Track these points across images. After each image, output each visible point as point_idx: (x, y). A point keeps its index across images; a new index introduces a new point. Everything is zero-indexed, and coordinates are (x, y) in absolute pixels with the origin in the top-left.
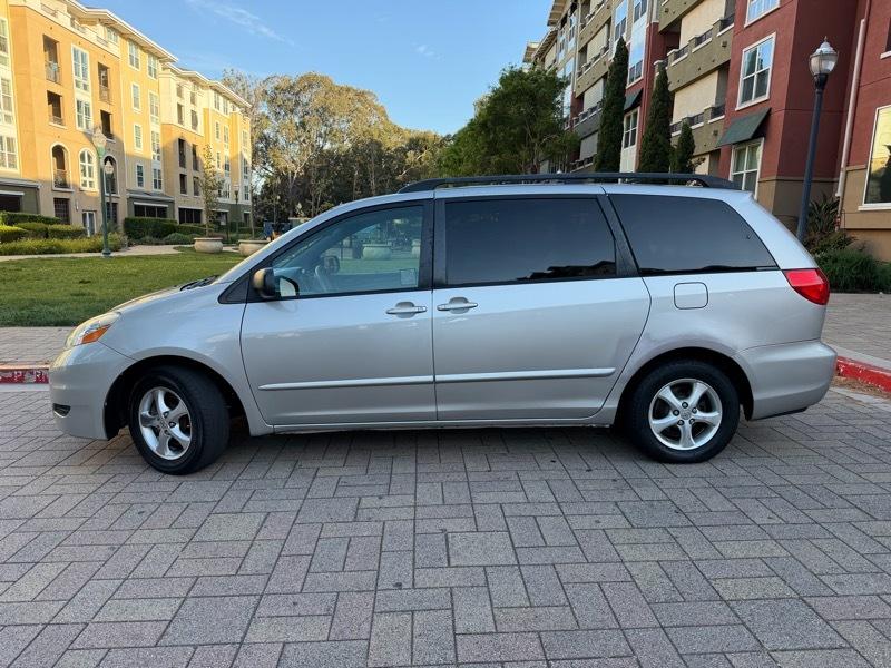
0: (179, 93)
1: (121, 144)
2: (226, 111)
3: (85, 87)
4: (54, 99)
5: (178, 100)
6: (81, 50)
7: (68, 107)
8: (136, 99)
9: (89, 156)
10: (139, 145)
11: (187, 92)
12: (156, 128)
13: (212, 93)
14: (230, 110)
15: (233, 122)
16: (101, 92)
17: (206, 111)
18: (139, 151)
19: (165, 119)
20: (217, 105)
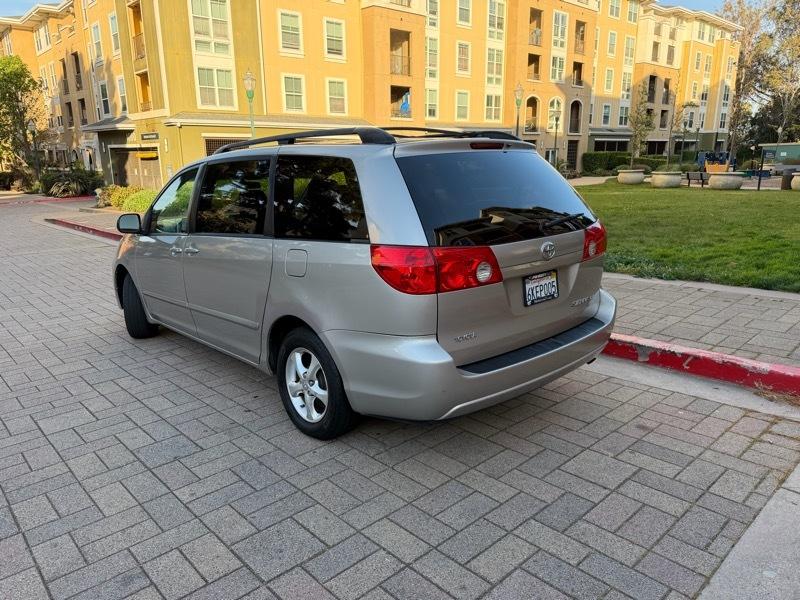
0: (658, 31)
1: (589, 89)
2: (712, 39)
3: (562, 45)
4: (534, 59)
5: (655, 38)
6: (562, 13)
7: (545, 64)
8: (612, 45)
9: (558, 103)
10: (608, 87)
11: (666, 30)
12: (629, 69)
13: (697, 24)
14: (717, 37)
15: (718, 51)
16: (576, 45)
17: (687, 44)
18: (609, 92)
19: (639, 59)
20: (701, 35)
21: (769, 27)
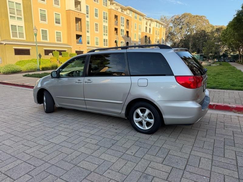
0: (146, 24)
1: (130, 39)
2: (159, 27)
3: (123, 26)
4: (116, 29)
5: (146, 26)
6: (123, 17)
7: (119, 31)
8: (135, 27)
9: (123, 42)
10: (135, 38)
11: (148, 24)
12: (140, 34)
13: (156, 23)
14: (160, 26)
15: (161, 30)
16: (127, 26)
17: (153, 28)
18: (135, 40)
19: (142, 31)
20: (157, 26)
21: (171, 25)
